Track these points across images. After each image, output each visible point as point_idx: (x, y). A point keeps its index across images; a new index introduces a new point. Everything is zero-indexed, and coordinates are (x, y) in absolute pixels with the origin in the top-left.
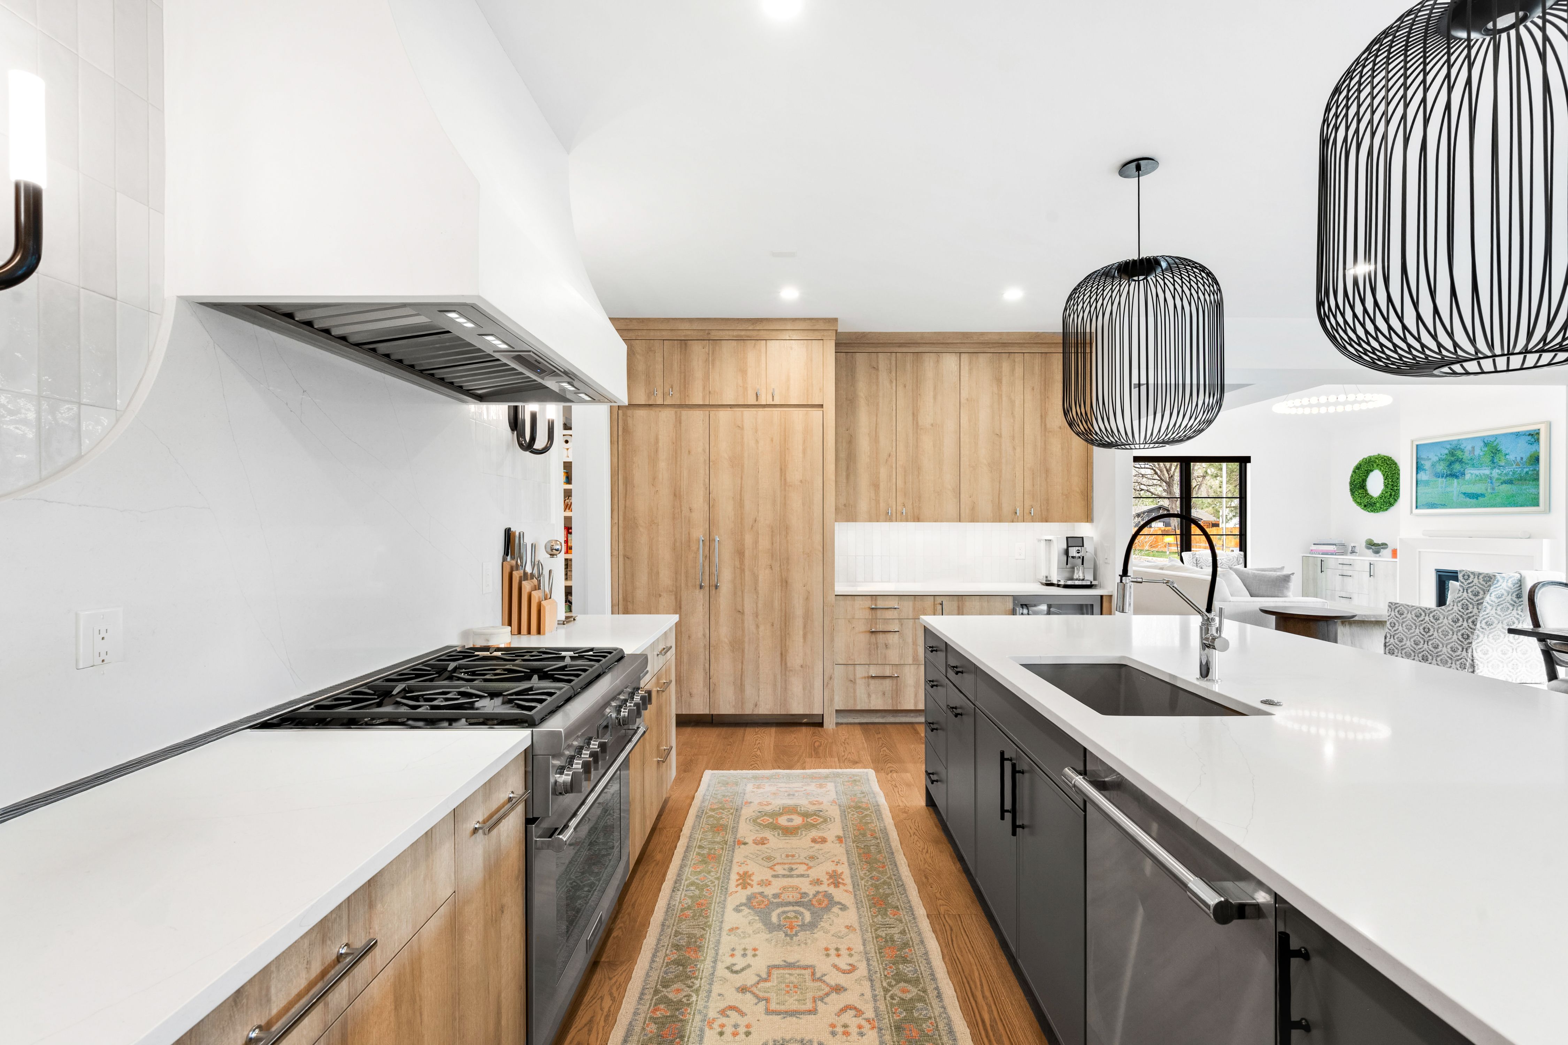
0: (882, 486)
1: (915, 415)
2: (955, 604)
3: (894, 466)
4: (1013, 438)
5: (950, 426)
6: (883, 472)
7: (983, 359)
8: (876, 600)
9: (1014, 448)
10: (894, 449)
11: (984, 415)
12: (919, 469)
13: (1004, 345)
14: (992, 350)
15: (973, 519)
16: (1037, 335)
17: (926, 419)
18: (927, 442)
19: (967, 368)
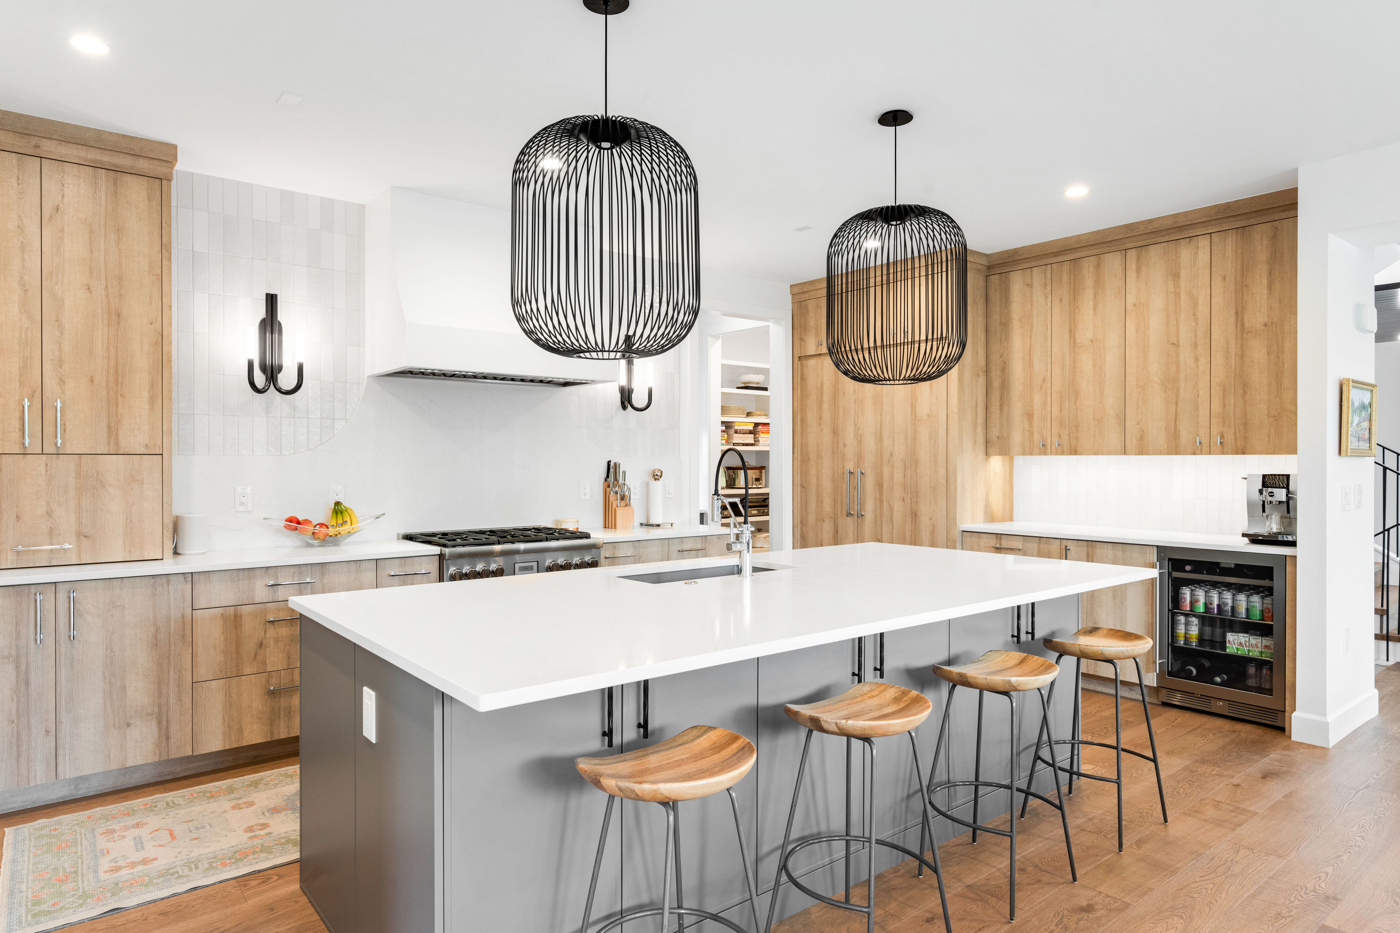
0: (1036, 415)
1: (1072, 332)
2: (1084, 550)
3: (1049, 392)
4: (1196, 346)
5: (1113, 340)
6: (1037, 400)
7: (1155, 253)
8: (1000, 539)
9: (1197, 359)
10: (1049, 373)
11: (1155, 322)
12: (1076, 393)
13: (1182, 228)
14: (1166, 239)
15: (1142, 451)
16: (1228, 206)
17: (1085, 335)
18: (1086, 362)
19: (1134, 266)
